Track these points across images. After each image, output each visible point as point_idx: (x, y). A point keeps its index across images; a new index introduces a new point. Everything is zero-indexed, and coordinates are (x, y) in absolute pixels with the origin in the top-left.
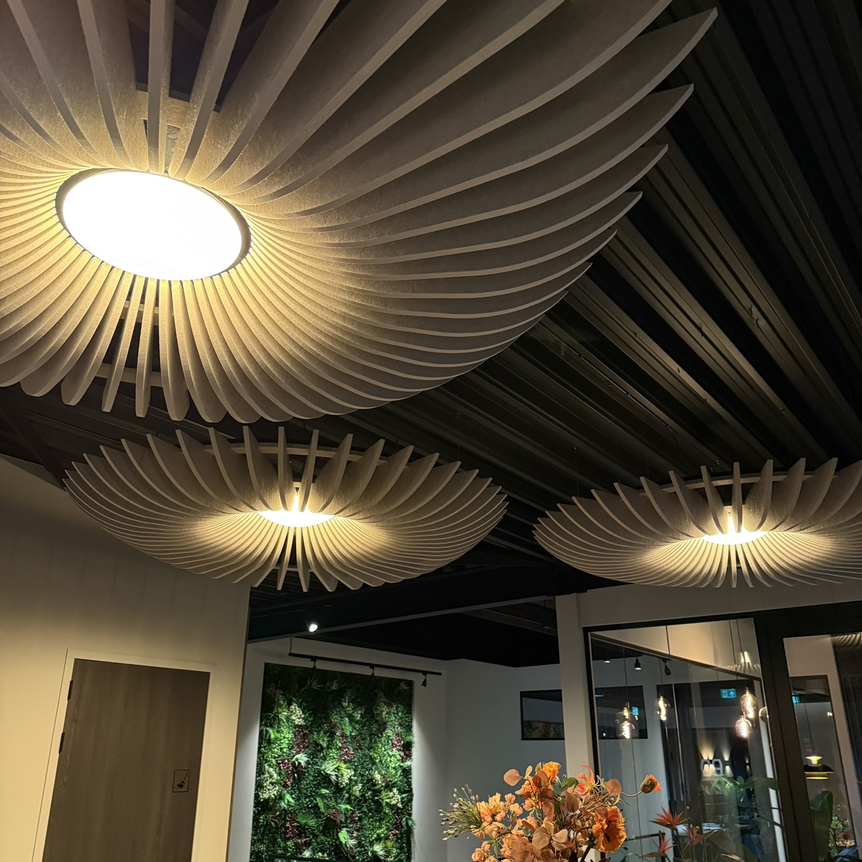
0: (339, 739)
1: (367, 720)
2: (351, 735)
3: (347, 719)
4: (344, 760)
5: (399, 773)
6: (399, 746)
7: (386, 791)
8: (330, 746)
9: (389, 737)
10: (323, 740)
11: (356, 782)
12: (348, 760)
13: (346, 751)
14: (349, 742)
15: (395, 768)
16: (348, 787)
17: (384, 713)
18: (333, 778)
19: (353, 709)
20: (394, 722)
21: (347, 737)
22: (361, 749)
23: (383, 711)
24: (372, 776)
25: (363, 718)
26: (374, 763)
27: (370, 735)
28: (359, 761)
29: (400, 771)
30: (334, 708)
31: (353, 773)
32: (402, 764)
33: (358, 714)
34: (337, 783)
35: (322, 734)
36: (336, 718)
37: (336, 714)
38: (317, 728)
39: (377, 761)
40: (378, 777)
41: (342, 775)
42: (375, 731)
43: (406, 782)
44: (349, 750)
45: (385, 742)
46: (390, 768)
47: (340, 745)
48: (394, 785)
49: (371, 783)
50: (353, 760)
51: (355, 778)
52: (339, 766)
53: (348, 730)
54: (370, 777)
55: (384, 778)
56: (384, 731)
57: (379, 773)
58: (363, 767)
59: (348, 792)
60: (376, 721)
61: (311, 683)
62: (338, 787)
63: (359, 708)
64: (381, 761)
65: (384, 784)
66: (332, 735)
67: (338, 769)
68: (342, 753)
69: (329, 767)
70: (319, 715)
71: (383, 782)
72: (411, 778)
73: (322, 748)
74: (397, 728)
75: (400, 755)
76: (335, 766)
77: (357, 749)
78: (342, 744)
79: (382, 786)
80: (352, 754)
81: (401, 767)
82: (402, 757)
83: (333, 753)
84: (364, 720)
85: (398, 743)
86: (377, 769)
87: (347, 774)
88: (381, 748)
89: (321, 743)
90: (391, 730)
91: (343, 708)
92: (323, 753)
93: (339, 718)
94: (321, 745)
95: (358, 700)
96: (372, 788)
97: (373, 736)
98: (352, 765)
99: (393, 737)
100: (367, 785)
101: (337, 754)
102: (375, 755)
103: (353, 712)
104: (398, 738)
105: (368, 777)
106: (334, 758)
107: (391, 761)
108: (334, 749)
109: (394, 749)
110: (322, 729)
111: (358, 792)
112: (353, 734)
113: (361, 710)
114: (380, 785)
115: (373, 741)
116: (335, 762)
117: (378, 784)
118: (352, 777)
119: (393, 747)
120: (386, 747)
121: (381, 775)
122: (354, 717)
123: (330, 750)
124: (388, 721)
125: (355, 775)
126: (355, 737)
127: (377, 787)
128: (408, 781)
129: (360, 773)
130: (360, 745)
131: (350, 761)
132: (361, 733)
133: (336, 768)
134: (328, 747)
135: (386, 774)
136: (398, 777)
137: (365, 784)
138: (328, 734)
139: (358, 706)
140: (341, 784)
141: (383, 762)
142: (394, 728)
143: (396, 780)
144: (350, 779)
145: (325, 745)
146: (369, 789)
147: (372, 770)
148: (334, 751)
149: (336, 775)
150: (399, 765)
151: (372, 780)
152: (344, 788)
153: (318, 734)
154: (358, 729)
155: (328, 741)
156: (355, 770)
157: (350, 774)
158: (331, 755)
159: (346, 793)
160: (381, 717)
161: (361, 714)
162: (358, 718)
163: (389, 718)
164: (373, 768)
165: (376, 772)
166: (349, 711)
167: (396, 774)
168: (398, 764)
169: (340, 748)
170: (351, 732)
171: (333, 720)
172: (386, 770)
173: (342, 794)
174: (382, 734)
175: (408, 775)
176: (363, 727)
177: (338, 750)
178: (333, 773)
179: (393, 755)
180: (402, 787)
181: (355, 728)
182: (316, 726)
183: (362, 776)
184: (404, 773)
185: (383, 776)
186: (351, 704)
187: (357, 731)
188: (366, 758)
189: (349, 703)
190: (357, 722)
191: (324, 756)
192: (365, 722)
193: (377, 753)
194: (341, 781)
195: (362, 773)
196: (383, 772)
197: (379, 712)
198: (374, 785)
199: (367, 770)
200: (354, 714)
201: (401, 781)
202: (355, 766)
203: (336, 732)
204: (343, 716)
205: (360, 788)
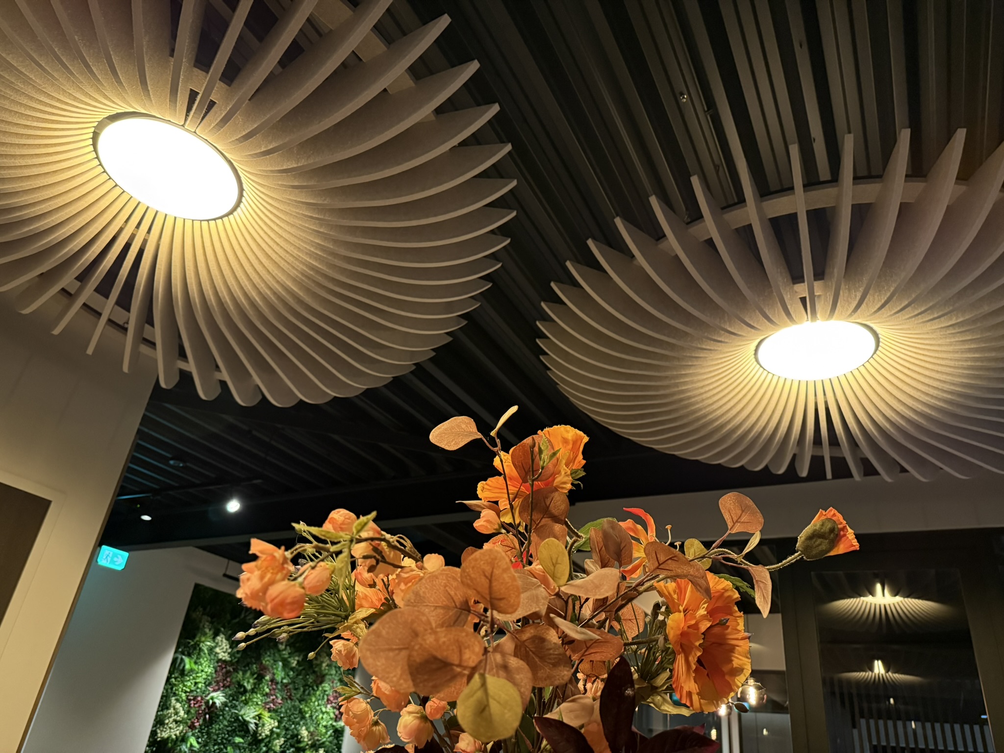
0: (268, 684)
1: (303, 669)
2: (282, 682)
3: (280, 664)
4: (268, 708)
5: (329, 733)
6: (335, 703)
7: (311, 750)
8: (256, 690)
9: (325, 691)
10: (248, 682)
11: (278, 735)
12: (274, 710)
13: (273, 699)
14: (278, 689)
15: (325, 727)
16: (267, 740)
17: (324, 665)
18: (252, 726)
19: (289, 654)
20: (333, 676)
21: (277, 683)
22: (291, 699)
23: (322, 662)
24: (298, 731)
25: (300, 666)
26: (303, 718)
27: (304, 686)
28: (286, 712)
29: (331, 731)
30: (269, 649)
31: (276, 724)
32: (334, 724)
33: (294, 660)
34: (255, 733)
35: (248, 674)
36: (268, 660)
37: (269, 656)
38: (245, 667)
39: (307, 715)
40: (304, 733)
41: (263, 725)
42: (311, 683)
43: (336, 745)
44: (277, 697)
45: (319, 695)
46: (321, 726)
47: (267, 690)
48: (322, 745)
49: (296, 739)
50: (279, 710)
51: (278, 731)
52: (261, 714)
53: (280, 675)
54: (296, 732)
55: (312, 735)
56: (321, 682)
57: (307, 729)
58: (289, 720)
59: (266, 746)
60: (314, 672)
61: (245, 617)
62: (256, 738)
63: (297, 654)
64: (311, 716)
65: (310, 743)
66: (260, 678)
67: (259, 717)
68: (268, 700)
69: (249, 714)
70: (249, 653)
71: (310, 740)
72: (342, 740)
73: (245, 691)
74: (337, 683)
75: (334, 713)
76: (256, 713)
77: (286, 699)
78: (270, 690)
79: (307, 745)
80: (280, 704)
81: (333, 726)
82: (336, 716)
83: (258, 698)
84: (301, 668)
85: (334, 699)
86: (306, 724)
87: (270, 724)
88: (315, 702)
89: (246, 684)
90: (329, 685)
91: (279, 651)
92: (246, 696)
93: (272, 662)
94: (244, 687)
95: (297, 645)
96: (296, 745)
97: (307, 687)
98: (278, 716)
99: (330, 692)
100: (290, 741)
101: (262, 701)
102: (306, 709)
103: (290, 657)
104: (335, 694)
105: (293, 732)
106: (257, 704)
107: (322, 718)
108: (260, 694)
109: (329, 706)
110: (249, 669)
111: (278, 747)
112: (285, 681)
113: (299, 656)
114: (305, 744)
115: (307, 692)
116: (257, 709)
117: (303, 741)
118: (275, 729)
119: (328, 703)
120: (320, 702)
121: (309, 732)
122: (289, 662)
123: (255, 695)
124: (327, 674)
125: (278, 727)
126: (286, 685)
127: (302, 745)
128: (338, 743)
129: (285, 726)
130: (291, 695)
131: (275, 711)
132: (294, 682)
133: (258, 715)
134: (253, 691)
135: (314, 731)
136: (326, 737)
137: (288, 739)
138: (255, 676)
139: (296, 651)
140: (260, 735)
141: (314, 717)
142: (333, 682)
143: (325, 739)
144: (272, 731)
145: (249, 687)
146: (292, 746)
147: (299, 724)
148: (259, 696)
149: (256, 724)
150: (331, 724)
151: (297, 735)
152: (263, 740)
153: (243, 674)
154: (291, 676)
155: (255, 684)
156: (279, 722)
157: (273, 725)
158: (255, 700)
159: (264, 746)
160: (320, 669)
161: (298, 661)
162: (294, 665)
163: (328, 670)
164: (301, 723)
165: (304, 728)
166: (285, 654)
167: (326, 733)
168: (330, 722)
169: (267, 694)
170: (283, 679)
171: (264, 662)
172: (315, 728)
173: (260, 746)
174: (318, 687)
175: (340, 737)
176: (297, 675)
177: (264, 695)
178: (253, 721)
179: (326, 712)
180: (330, 749)
181: (288, 676)
182: (244, 665)
183: (287, 729)
184: (335, 734)
186: (288, 648)
187: (290, 678)
188: (295, 710)
189: (286, 646)
190: (292, 669)
191: (246, 700)
192: (301, 670)
193: (308, 707)
194: (260, 732)
195: (287, 726)
196: (312, 729)
197: (318, 662)
198: (299, 742)
199: (293, 724)
200: (289, 659)
201: (330, 742)
202: (281, 718)
203: (265, 676)
204: (276, 659)
205: (282, 742)
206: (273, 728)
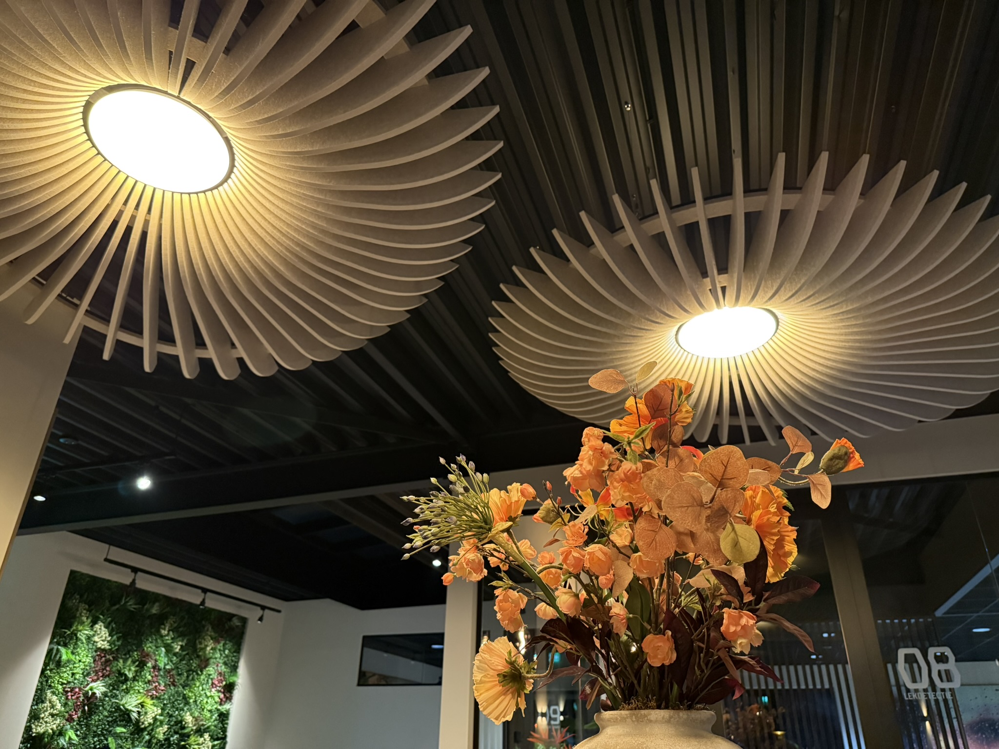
0: (150, 672)
1: (187, 654)
2: (164, 668)
3: (163, 649)
4: (151, 696)
5: (214, 717)
6: (220, 687)
7: (196, 736)
8: (137, 678)
9: (210, 675)
10: (130, 670)
11: (162, 722)
12: (156, 697)
13: (156, 686)
14: (161, 676)
15: (210, 711)
16: (150, 728)
17: (208, 648)
18: (134, 715)
19: (172, 639)
20: (218, 660)
21: (159, 670)
22: (174, 686)
23: (207, 646)
24: (182, 717)
25: (183, 651)
26: (187, 703)
27: (188, 671)
28: (170, 699)
29: (216, 715)
30: (150, 636)
31: (160, 711)
32: (219, 707)
33: (178, 645)
34: (138, 721)
35: (129, 662)
36: (150, 647)
37: (151, 642)
38: (125, 655)
39: (191, 701)
40: (188, 718)
41: (146, 713)
42: (195, 667)
43: (221, 728)
44: (159, 684)
45: (204, 680)
46: (205, 710)
47: (150, 678)
48: (207, 730)
49: (179, 725)
50: (162, 697)
51: (162, 718)
52: (143, 702)
53: (163, 661)
54: (180, 718)
55: (196, 720)
56: (206, 667)
57: (191, 715)
58: (173, 707)
59: (149, 734)
60: (198, 656)
61: (126, 602)
62: (139, 726)
63: (181, 639)
64: (195, 701)
65: (194, 728)
66: (142, 665)
67: (142, 705)
68: (151, 687)
69: (131, 702)
70: (130, 640)
71: (195, 725)
72: (227, 724)
73: (127, 679)
74: (221, 666)
75: (219, 697)
76: (139, 702)
77: (169, 685)
78: (152, 677)
79: (192, 730)
80: (162, 690)
81: (218, 710)
82: (221, 700)
83: (139, 686)
84: (184, 653)
85: (219, 683)
86: (190, 710)
87: (153, 711)
88: (199, 687)
89: (127, 672)
90: (213, 668)
91: (162, 636)
92: (127, 685)
93: (154, 648)
94: (126, 675)
95: (181, 629)
96: (180, 732)
97: (191, 672)
98: (161, 702)
99: (215, 676)
100: (174, 727)
101: (144, 688)
102: (190, 694)
103: (172, 643)
104: (219, 678)
105: (177, 718)
106: (139, 692)
107: (207, 702)
108: (141, 681)
109: (213, 690)
110: (130, 657)
111: (162, 735)
112: (168, 667)
113: (182, 641)
114: (190, 729)
115: (191, 678)
116: (139, 697)
117: (188, 727)
118: (158, 717)
119: (213, 687)
120: (204, 686)
121: (193, 717)
122: (172, 647)
123: (136, 683)
124: (211, 658)
125: (161, 715)
126: (169, 671)
127: (186, 731)
128: (224, 727)
129: (168, 713)
130: (174, 681)
131: (158, 698)
132: (178, 668)
133: (140, 704)
134: (134, 679)
135: (198, 717)
136: (211, 721)
137: (173, 726)
138: (137, 663)
139: (179, 636)
140: (143, 723)
141: (198, 703)
142: (217, 666)
143: (210, 724)
144: (155, 719)
145: (130, 675)
146: (176, 733)
147: (183, 710)
148: (140, 684)
149: (139, 713)
150: (216, 708)
151: (181, 722)
152: (145, 728)
153: (124, 662)
154: (174, 662)
155: (136, 672)
156: (162, 709)
157: (156, 713)
158: (136, 688)
159: (147, 735)
160: (205, 652)
161: (182, 646)
162: (177, 650)
163: (213, 653)
164: (185, 709)
165: (188, 713)
166: (168, 640)
167: (211, 717)
168: (215, 706)
169: (149, 682)
170: (165, 665)
171: (145, 649)
172: (200, 713)
173: (142, 735)
174: (202, 671)
175: (225, 720)
176: (181, 660)
177: (146, 683)
178: (135, 709)
179: (211, 696)
180: (215, 733)
181: (171, 661)
182: (124, 653)
183: (171, 716)
184: (220, 718)
185: (196, 719)
186: (171, 633)
187: (174, 664)
188: (179, 696)
189: (169, 631)
190: (175, 654)
191: (127, 688)
192: (185, 655)
193: (192, 692)
194: (142, 721)
195: (170, 712)
196: (197, 714)
197: (203, 646)
198: (183, 728)
199: (177, 710)
200: (173, 645)
201: (215, 726)
202: (164, 704)
203: (148, 662)
204: (159, 645)
205: (166, 730)
206: (156, 716)
